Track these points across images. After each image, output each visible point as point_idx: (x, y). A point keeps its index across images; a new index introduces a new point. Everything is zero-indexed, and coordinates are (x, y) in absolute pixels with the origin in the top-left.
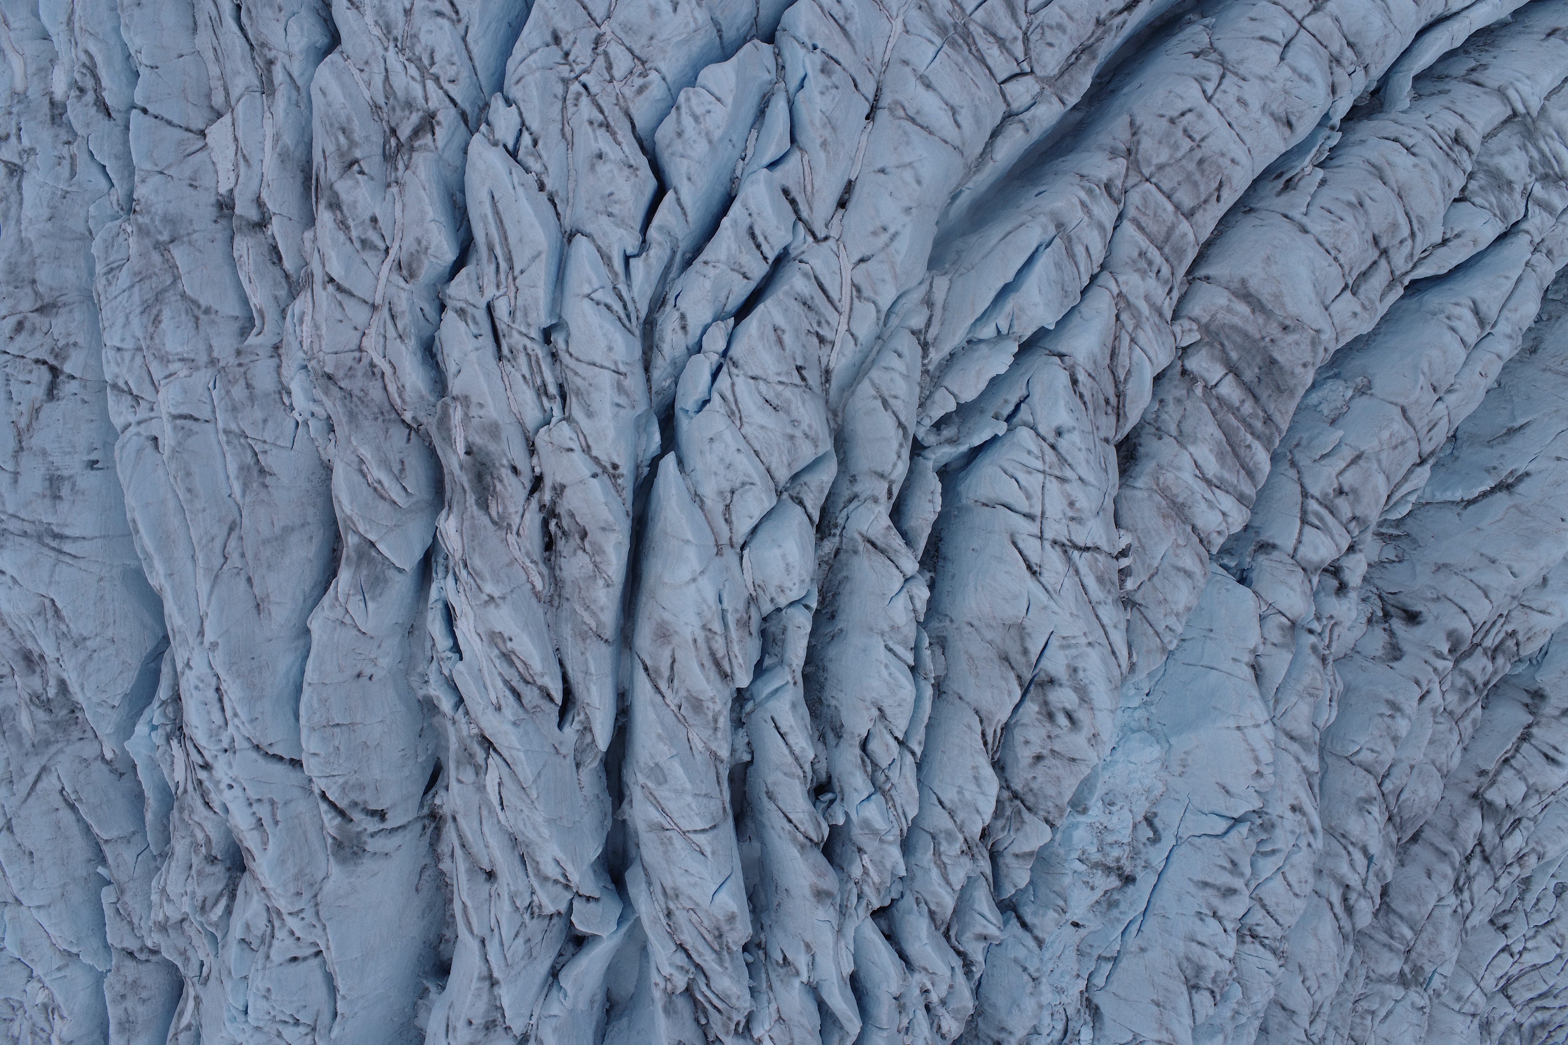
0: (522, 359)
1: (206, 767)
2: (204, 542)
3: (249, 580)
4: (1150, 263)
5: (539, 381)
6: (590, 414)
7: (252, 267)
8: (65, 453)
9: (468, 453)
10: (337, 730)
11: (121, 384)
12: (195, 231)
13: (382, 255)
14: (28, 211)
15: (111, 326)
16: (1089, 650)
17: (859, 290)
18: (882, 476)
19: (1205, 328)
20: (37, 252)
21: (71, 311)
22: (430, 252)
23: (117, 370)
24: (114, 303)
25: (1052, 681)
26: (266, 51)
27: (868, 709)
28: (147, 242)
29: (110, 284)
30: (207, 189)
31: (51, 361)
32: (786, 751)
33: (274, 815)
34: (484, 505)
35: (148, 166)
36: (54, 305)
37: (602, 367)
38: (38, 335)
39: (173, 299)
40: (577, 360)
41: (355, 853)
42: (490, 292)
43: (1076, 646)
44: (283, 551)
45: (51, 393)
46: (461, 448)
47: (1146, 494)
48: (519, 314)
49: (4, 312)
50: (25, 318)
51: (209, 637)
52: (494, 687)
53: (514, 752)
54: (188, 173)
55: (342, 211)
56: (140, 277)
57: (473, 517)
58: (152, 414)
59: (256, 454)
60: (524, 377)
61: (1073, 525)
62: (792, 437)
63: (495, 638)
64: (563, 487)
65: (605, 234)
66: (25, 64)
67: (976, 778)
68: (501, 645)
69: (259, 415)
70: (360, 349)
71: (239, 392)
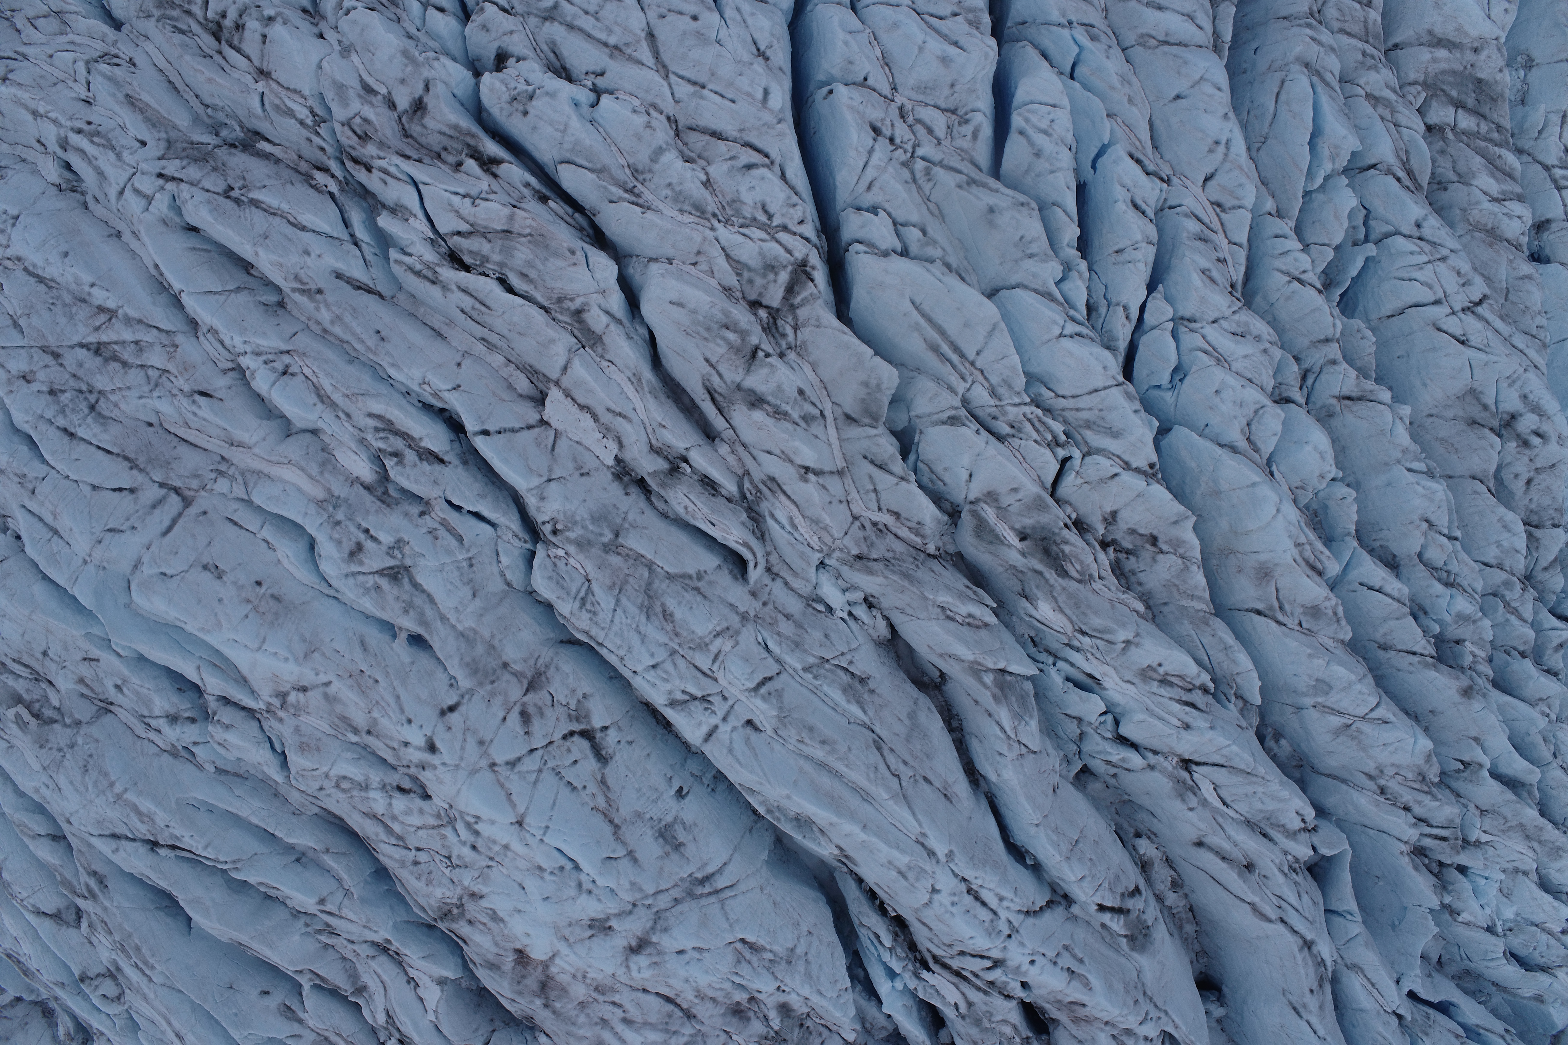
0: (1028, 427)
1: (997, 964)
2: (872, 776)
3: (926, 779)
4: (1373, 57)
5: (1050, 437)
6: (1116, 435)
7: (706, 511)
8: (655, 801)
9: (1022, 539)
10: (1080, 845)
11: (679, 696)
12: (626, 513)
13: (821, 421)
14: (446, 603)
15: (630, 650)
16: (1528, 374)
17: (1219, 205)
18: (1327, 340)
19: (1425, 85)
20: (487, 636)
21: (557, 669)
22: (884, 386)
23: (668, 687)
24: (616, 628)
25: (1513, 417)
26: (568, 304)
27: (1418, 527)
28: (596, 551)
29: (595, 613)
30: (597, 470)
31: (577, 727)
32: (1390, 601)
33: (1074, 956)
34: (1063, 573)
35: (536, 481)
36: (538, 674)
37: (1105, 388)
38: (548, 712)
39: (664, 586)
40: (1074, 397)
41: (1145, 935)
42: (961, 387)
43: (1518, 378)
44: (925, 735)
45: (601, 756)
46: (1013, 539)
47: (1468, 237)
48: (1001, 391)
49: (501, 714)
50: (524, 705)
51: (941, 851)
52: (1170, 713)
53: (1225, 752)
54: (571, 465)
55: (768, 403)
56: (618, 588)
57: (1064, 589)
58: (730, 703)
59: (846, 670)
60: (1036, 441)
61: (1467, 289)
62: (1265, 351)
63: (1146, 674)
64: (1114, 514)
65: (1035, 276)
66: (302, 469)
67: (1505, 527)
68: (1155, 676)
69: (818, 635)
70: (855, 518)
71: (786, 627)
